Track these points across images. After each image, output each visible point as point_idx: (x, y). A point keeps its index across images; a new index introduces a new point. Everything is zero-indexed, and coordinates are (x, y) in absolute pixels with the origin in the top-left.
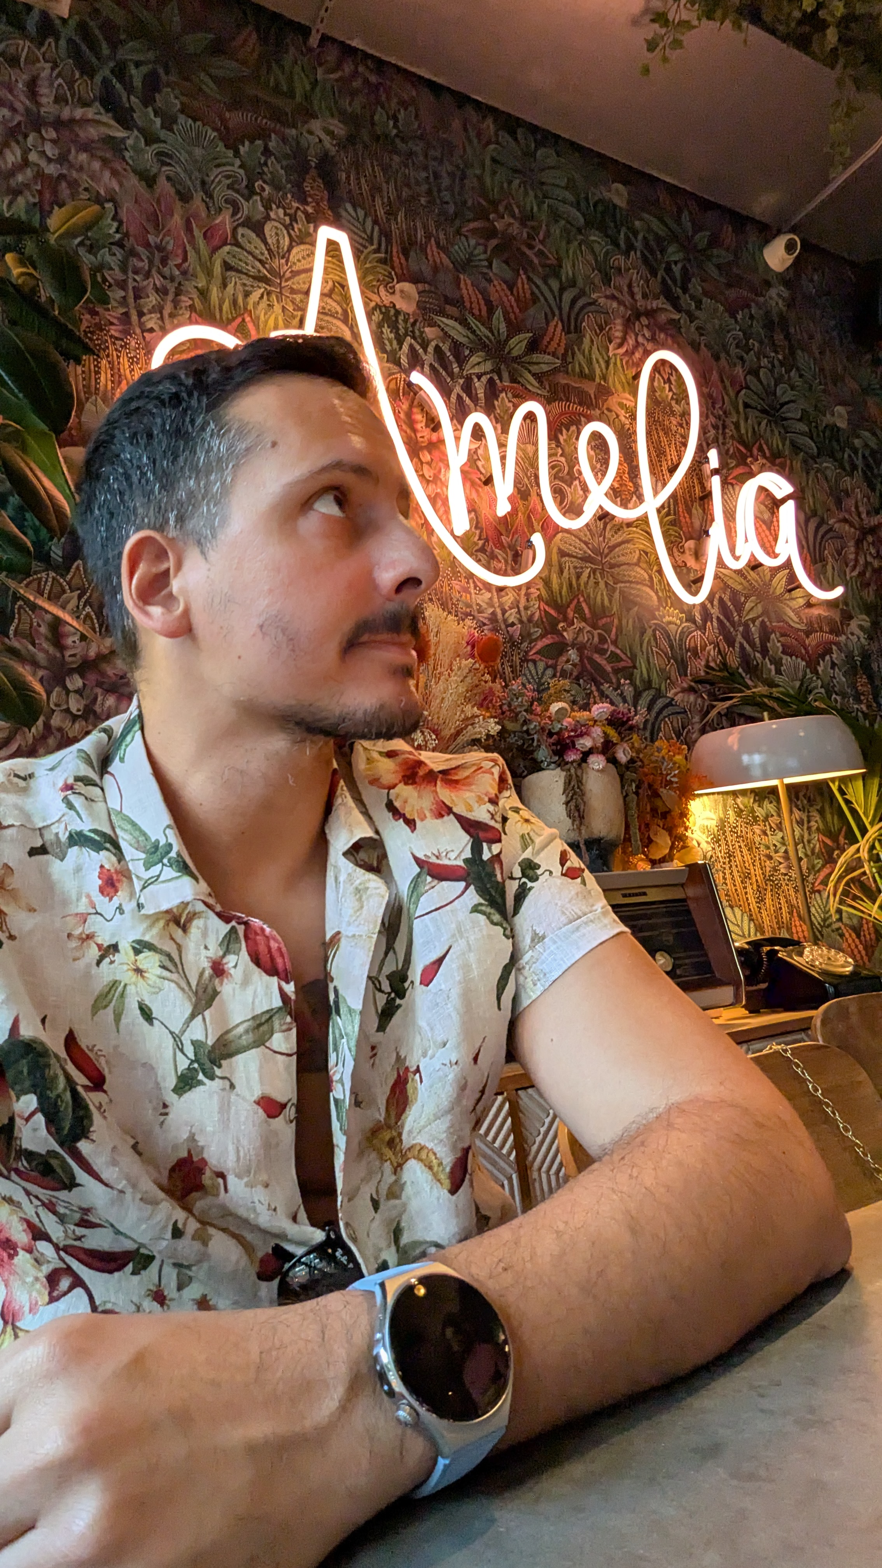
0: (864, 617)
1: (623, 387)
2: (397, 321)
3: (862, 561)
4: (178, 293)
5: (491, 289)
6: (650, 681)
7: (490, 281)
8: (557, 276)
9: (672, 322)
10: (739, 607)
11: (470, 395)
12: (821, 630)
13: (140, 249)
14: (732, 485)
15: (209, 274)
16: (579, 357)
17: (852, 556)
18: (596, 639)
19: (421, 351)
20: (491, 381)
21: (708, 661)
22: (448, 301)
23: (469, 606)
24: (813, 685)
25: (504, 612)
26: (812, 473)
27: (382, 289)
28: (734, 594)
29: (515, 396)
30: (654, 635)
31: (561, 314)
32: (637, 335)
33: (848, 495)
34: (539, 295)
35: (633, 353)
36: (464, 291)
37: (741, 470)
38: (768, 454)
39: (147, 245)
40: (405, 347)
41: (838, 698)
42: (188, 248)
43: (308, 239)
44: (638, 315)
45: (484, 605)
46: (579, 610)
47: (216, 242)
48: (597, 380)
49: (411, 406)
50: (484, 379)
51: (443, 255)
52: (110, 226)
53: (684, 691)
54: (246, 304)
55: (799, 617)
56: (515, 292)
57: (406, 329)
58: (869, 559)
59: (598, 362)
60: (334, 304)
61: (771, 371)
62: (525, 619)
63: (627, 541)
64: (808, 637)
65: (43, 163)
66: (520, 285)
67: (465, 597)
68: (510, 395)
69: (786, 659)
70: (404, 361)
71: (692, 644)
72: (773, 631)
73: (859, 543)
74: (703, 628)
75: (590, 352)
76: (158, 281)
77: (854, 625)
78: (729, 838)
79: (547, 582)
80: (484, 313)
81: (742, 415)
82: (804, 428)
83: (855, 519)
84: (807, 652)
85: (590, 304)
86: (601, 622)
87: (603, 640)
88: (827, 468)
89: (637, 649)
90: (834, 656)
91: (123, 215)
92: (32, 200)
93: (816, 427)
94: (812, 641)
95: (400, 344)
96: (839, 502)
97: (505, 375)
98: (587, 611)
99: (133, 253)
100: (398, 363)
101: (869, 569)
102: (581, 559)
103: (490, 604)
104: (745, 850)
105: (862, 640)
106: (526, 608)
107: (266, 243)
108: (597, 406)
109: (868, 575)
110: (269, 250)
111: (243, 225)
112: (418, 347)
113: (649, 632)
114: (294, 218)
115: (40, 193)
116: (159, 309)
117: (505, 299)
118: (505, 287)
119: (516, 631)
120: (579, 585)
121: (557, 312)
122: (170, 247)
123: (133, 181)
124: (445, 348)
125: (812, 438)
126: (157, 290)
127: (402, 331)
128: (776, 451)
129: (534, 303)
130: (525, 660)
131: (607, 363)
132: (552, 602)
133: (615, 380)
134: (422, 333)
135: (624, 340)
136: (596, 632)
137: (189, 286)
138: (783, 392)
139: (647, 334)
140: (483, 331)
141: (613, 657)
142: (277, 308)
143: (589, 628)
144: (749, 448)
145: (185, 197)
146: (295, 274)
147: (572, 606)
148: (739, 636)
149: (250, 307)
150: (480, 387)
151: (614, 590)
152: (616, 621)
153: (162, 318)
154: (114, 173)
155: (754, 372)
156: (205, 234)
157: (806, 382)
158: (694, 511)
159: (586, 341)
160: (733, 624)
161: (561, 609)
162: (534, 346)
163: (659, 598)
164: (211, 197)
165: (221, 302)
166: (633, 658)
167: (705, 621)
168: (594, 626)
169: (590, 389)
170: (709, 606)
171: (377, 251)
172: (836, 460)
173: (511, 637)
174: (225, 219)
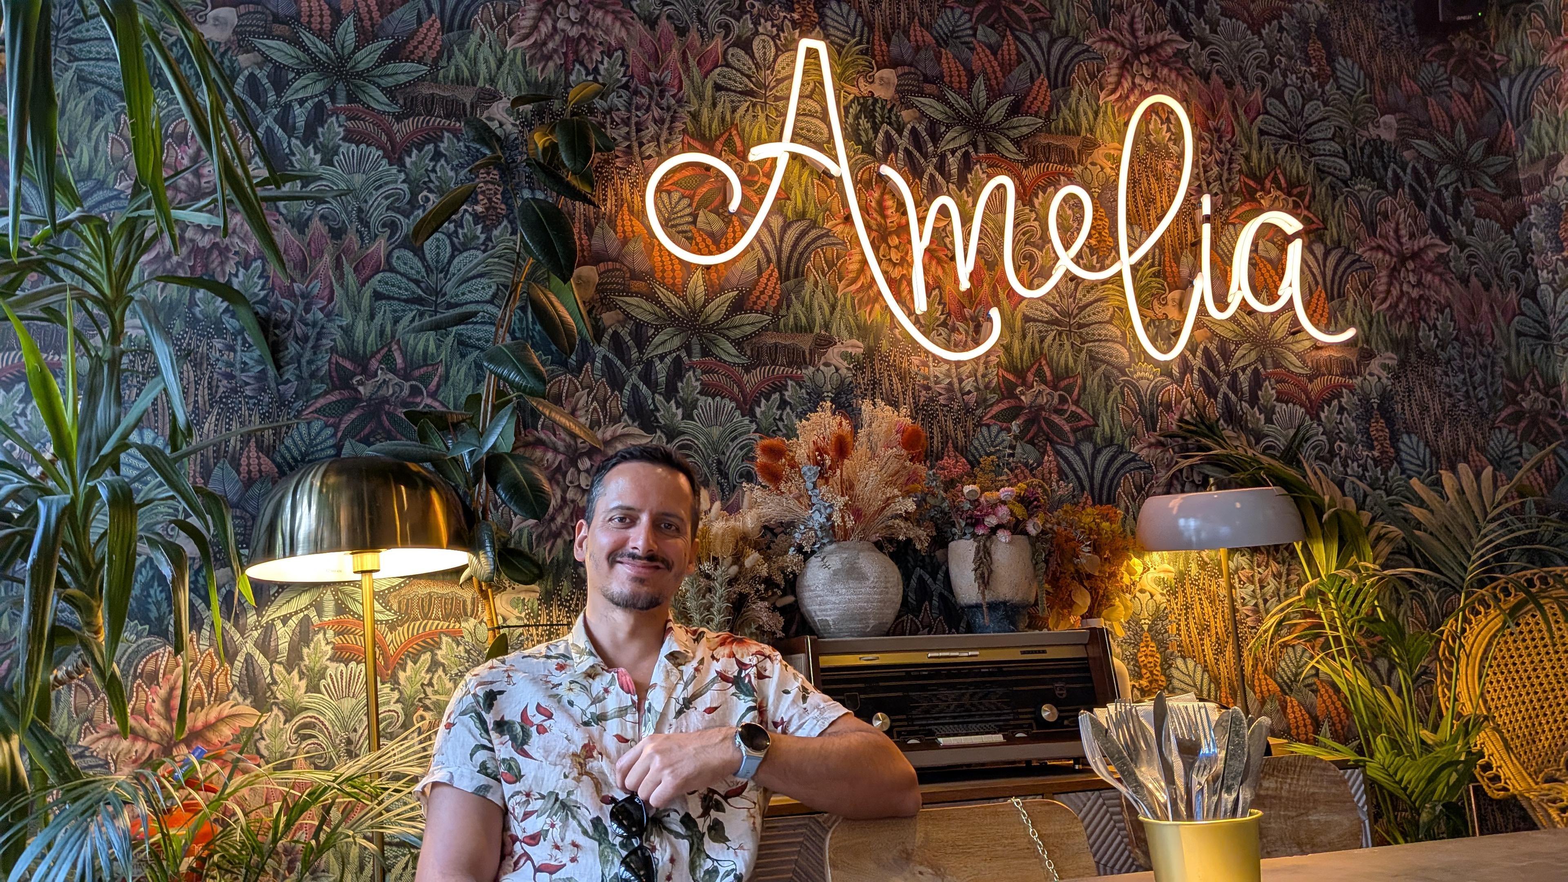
0: (1390, 354)
1: (1112, 137)
2: (874, 110)
3: (1395, 292)
4: (673, 119)
5: (974, 58)
6: (1112, 438)
7: (972, 49)
8: (1046, 27)
9: (1178, 53)
10: (1227, 356)
11: (942, 173)
12: (1330, 373)
13: (642, 87)
14: (1234, 224)
15: (701, 97)
16: (1065, 111)
17: (1382, 288)
18: (1056, 400)
19: (896, 136)
20: (966, 155)
21: (1182, 415)
22: (927, 79)
23: (926, 378)
24: (1311, 432)
25: (961, 381)
26: (1341, 198)
27: (861, 80)
28: (1223, 341)
29: (989, 166)
30: (1122, 393)
31: (1048, 69)
32: (1133, 78)
33: (1386, 217)
34: (1026, 54)
35: (1127, 97)
36: (945, 66)
37: (1246, 207)
38: (1284, 185)
39: (648, 83)
40: (881, 135)
41: (1343, 445)
42: (684, 77)
43: (790, 47)
44: (1137, 53)
45: (941, 376)
46: (1039, 373)
47: (708, 66)
48: (1083, 133)
49: (883, 194)
50: (959, 154)
51: (925, 33)
52: (618, 71)
53: (1150, 446)
54: (733, 119)
55: (1304, 362)
56: (999, 57)
57: (882, 117)
58: (1405, 287)
59: (1086, 114)
60: (814, 104)
61: (1300, 89)
62: (982, 387)
63: (1100, 300)
64: (1311, 381)
65: (568, 28)
66: (1005, 47)
67: (924, 371)
68: (984, 166)
69: (1280, 407)
70: (879, 149)
71: (1166, 398)
72: (1267, 377)
73: (1393, 273)
74: (1180, 381)
75: (1077, 104)
76: (656, 112)
77: (1375, 365)
78: (1188, 591)
79: (1007, 349)
80: (964, 86)
81: (1256, 146)
82: (1335, 147)
83: (1393, 246)
84: (1308, 398)
85: (1084, 51)
86: (1063, 384)
87: (1063, 400)
88: (1361, 190)
89: (1100, 406)
90: (1343, 400)
91: (630, 60)
92: (559, 62)
93: (1354, 145)
94: (1315, 387)
95: (876, 132)
96: (1372, 228)
97: (982, 146)
98: (1048, 374)
99: (636, 92)
100: (873, 153)
101: (1405, 300)
102: (1047, 322)
103: (948, 375)
104: (1206, 603)
105: (1384, 380)
106: (984, 376)
107: (752, 57)
108: (1080, 162)
109: (1401, 306)
110: (757, 65)
111: (734, 45)
112: (893, 132)
113: (1117, 389)
114: (781, 29)
115: (565, 54)
116: (656, 138)
117: (987, 65)
118: (988, 52)
119: (972, 399)
120: (1041, 349)
121: (1043, 69)
122: (668, 80)
123: (639, 26)
124: (921, 128)
125: (1345, 158)
126: (655, 121)
127: (879, 119)
128: (1294, 180)
129: (1019, 63)
130: (979, 424)
131: (1096, 114)
132: (1012, 368)
133: (1102, 132)
134: (897, 117)
135: (1119, 84)
136: (1056, 394)
137: (683, 113)
138: (1314, 110)
139: (1146, 72)
140: (961, 103)
141: (1074, 416)
142: (762, 117)
143: (1048, 390)
144: (1260, 181)
145: (682, 31)
146: (779, 81)
147: (1033, 370)
148: (1224, 386)
149: (737, 121)
150: (953, 163)
151: (1081, 350)
152: (1080, 381)
153: (658, 145)
154: (624, 23)
155: (1278, 94)
156: (699, 63)
157: (1344, 93)
158: (1183, 259)
159: (1075, 94)
160: (1218, 374)
161: (1021, 374)
162: (1015, 109)
163: (1131, 353)
164: (705, 25)
165: (711, 120)
166: (1095, 416)
167: (1183, 374)
168: (1055, 388)
169: (1074, 144)
170: (1190, 357)
171: (859, 43)
172: (1374, 179)
173: (966, 404)
174: (718, 44)
